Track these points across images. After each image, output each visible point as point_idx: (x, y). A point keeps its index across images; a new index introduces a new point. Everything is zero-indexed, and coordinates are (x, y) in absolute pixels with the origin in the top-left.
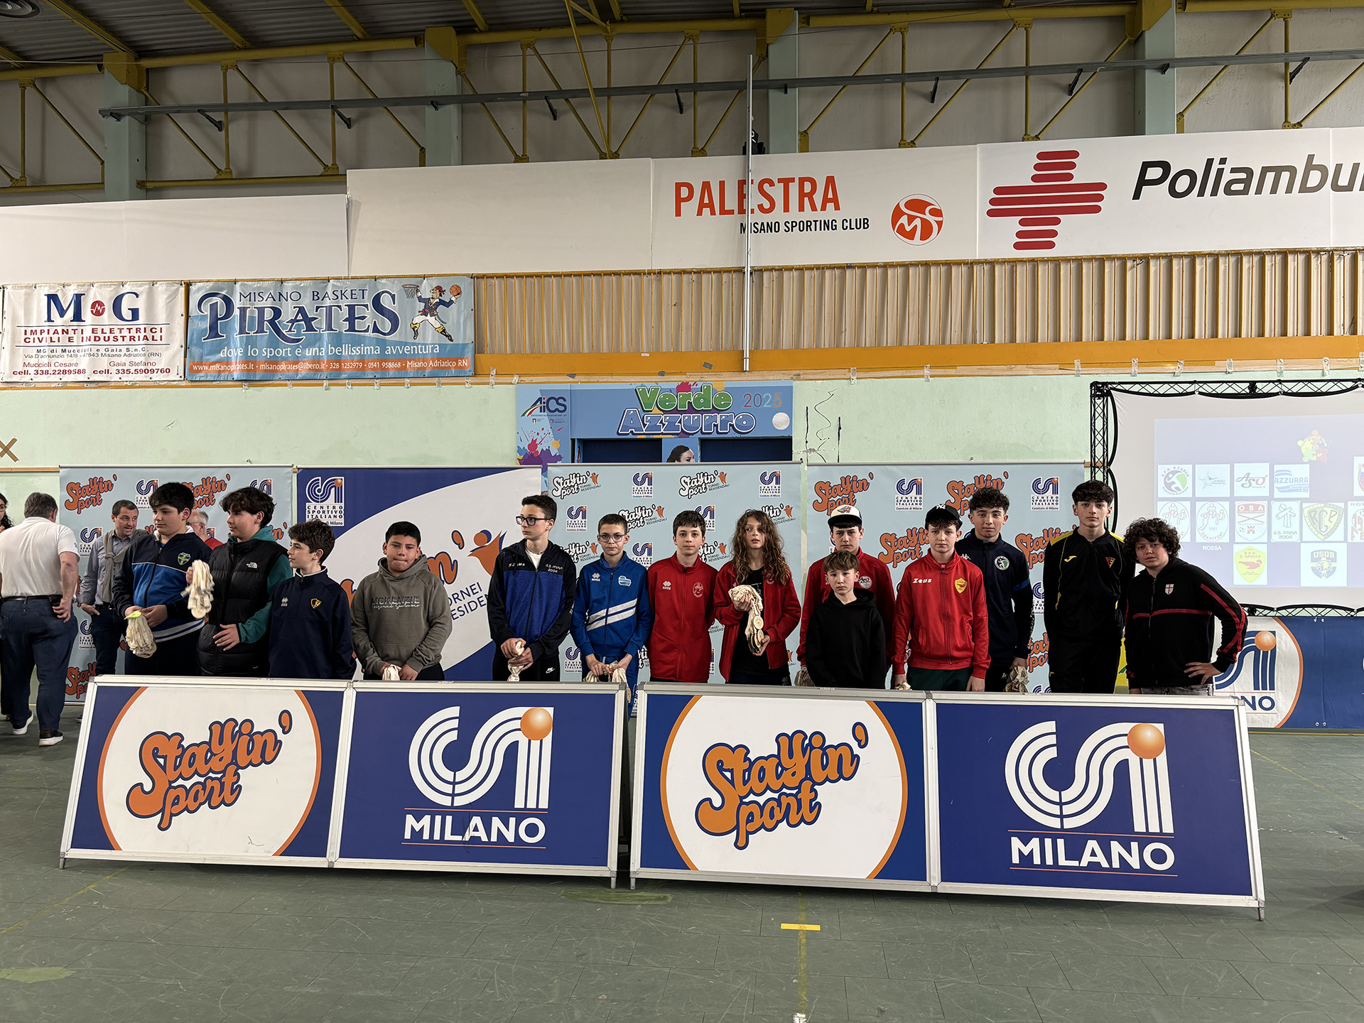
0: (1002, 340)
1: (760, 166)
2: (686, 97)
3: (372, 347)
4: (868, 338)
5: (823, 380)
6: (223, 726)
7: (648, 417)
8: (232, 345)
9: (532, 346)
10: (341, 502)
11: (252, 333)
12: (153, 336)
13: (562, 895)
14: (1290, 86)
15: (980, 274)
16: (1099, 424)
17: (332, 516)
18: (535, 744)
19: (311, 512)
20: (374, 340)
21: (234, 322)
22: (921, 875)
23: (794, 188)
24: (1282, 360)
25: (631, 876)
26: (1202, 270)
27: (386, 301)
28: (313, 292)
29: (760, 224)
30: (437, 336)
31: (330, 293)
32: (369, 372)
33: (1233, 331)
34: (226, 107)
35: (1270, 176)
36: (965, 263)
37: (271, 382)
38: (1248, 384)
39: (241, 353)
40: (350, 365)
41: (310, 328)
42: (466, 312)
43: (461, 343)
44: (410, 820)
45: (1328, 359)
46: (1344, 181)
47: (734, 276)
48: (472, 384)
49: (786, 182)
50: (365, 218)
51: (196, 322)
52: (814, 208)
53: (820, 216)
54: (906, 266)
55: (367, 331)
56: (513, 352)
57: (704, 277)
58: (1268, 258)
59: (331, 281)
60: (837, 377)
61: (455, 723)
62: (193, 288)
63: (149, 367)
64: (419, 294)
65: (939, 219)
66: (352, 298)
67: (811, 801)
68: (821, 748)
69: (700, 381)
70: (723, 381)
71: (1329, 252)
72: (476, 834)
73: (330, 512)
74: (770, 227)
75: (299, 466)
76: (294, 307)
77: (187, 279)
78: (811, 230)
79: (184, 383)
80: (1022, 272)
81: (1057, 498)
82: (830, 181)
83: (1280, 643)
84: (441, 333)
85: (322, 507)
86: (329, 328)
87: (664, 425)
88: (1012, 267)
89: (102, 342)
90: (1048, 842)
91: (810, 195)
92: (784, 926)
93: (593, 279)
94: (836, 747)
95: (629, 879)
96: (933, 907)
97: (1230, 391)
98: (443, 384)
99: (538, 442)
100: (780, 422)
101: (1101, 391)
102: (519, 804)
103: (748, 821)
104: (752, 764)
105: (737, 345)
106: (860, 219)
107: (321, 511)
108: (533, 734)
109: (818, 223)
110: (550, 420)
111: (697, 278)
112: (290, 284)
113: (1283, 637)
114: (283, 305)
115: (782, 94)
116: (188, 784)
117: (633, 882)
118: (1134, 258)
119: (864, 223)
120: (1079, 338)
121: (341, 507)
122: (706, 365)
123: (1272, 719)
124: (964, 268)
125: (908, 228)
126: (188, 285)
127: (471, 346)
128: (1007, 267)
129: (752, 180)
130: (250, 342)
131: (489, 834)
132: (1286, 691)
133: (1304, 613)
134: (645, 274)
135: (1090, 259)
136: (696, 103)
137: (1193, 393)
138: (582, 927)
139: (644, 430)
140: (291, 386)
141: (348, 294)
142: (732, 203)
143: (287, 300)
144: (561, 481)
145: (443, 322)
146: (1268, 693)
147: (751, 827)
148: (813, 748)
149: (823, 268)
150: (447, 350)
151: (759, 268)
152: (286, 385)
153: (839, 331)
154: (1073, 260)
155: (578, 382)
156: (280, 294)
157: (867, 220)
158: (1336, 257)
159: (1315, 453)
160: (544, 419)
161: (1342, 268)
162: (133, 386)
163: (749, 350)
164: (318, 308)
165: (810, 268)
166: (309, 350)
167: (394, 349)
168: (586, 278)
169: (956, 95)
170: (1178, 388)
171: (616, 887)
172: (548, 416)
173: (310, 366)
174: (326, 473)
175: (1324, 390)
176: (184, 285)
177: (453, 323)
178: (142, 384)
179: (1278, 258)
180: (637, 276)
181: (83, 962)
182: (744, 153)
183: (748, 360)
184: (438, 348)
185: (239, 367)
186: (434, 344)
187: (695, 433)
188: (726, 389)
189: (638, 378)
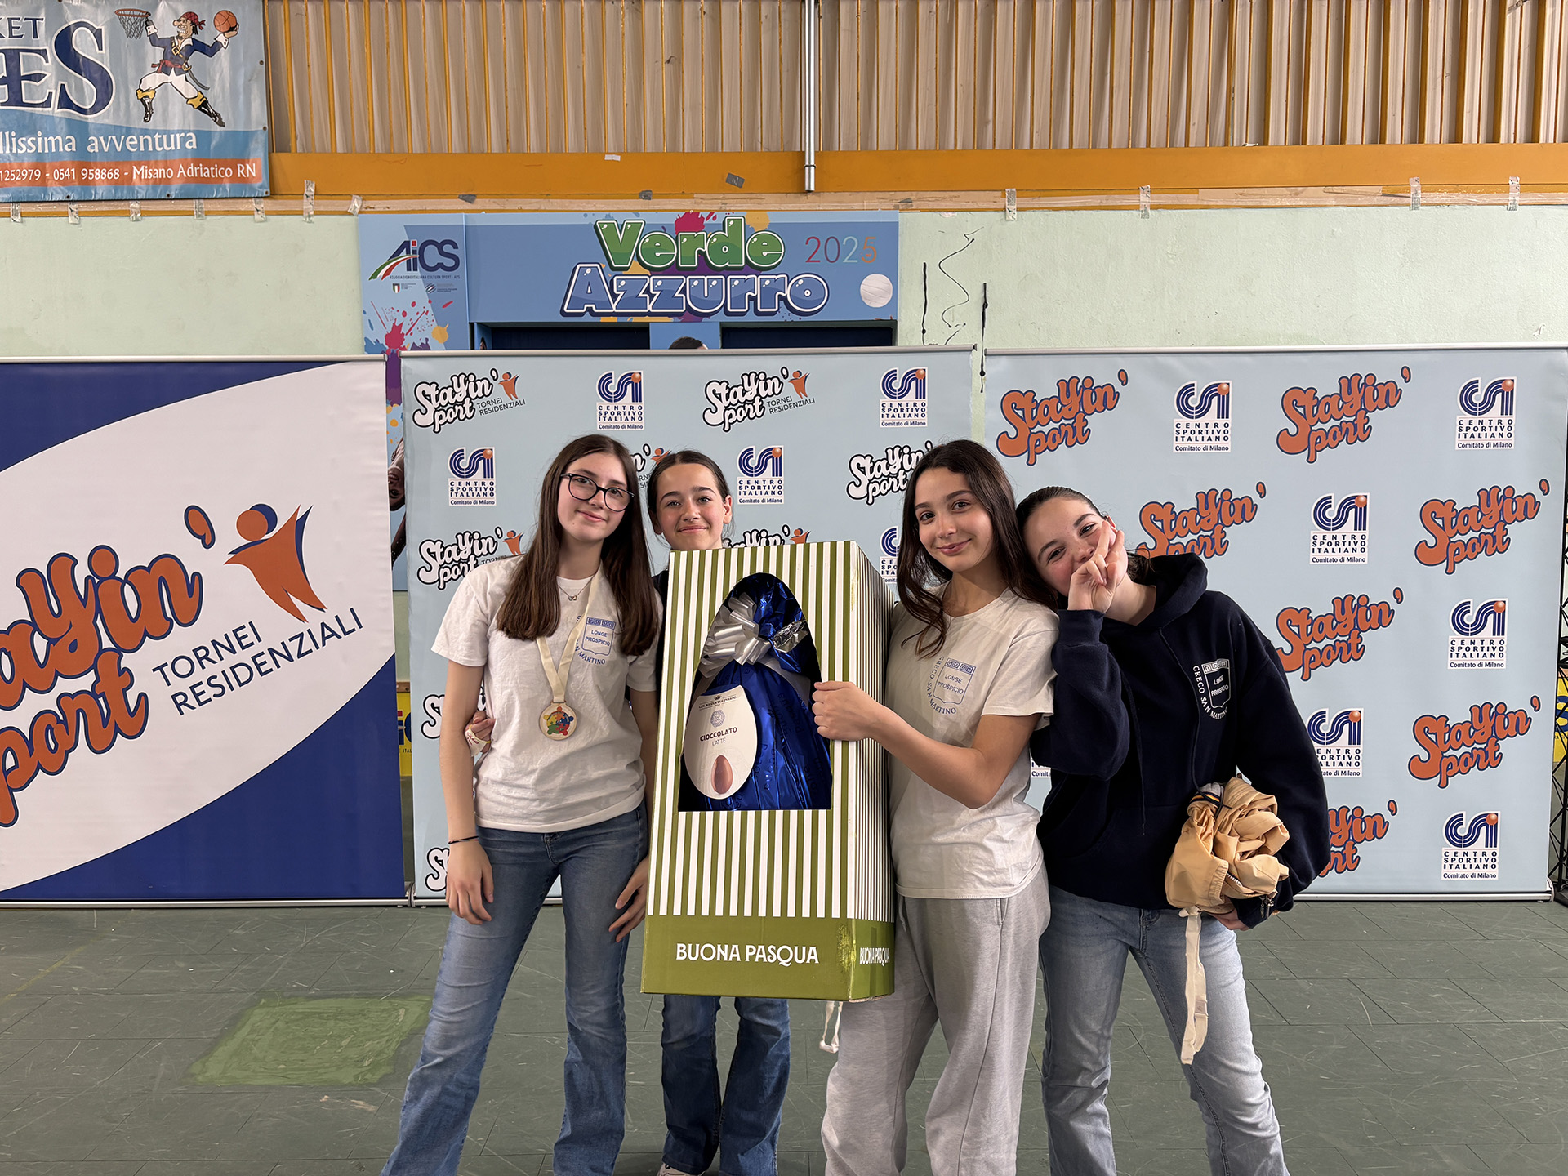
0: (1278, 140)
3: (58, 138)
4: (1036, 132)
5: (954, 211)
7: (620, 281)
9: (387, 136)
15: (1245, 12)
20: (63, 122)
27: (82, 43)
32: (58, 188)
40: (16, 174)
42: (248, 67)
43: (241, 128)
47: (782, 9)
48: (268, 213)
56: (349, 152)
57: (725, 6)
60: (980, 206)
64: (152, 30)
66: (11, 36)
69: (720, 210)
70: (764, 211)
81: (1510, 421)
84: (199, 108)
87: (652, 296)
98: (208, 213)
99: (404, 330)
100: (874, 291)
105: (793, 140)
110: (428, 286)
111: (712, 8)
120: (1418, 136)
122: (731, 179)
127: (262, 137)
139: (614, 306)
144: (432, 391)
145: (201, 86)
150: (213, 143)
153: (981, 122)
155: (480, 211)
160: (416, 286)
163: (815, 152)
167: (106, 140)
168: (491, 3)
172: (423, 277)
177: (223, 87)
180: (592, 3)
183: (813, 168)
184: (194, 140)
186: (186, 132)
188: (772, 227)
189: (600, 204)
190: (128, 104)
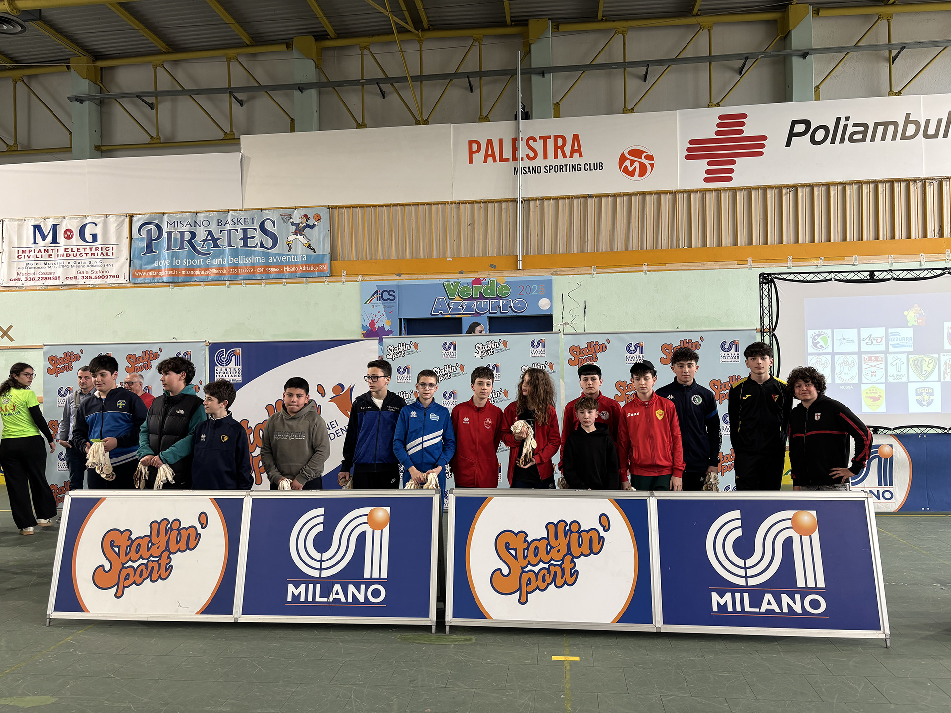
0: (697, 245)
1: (527, 128)
2: (474, 81)
3: (259, 258)
4: (604, 245)
5: (573, 275)
6: (159, 524)
7: (452, 303)
8: (162, 258)
9: (371, 254)
10: (240, 366)
11: (176, 249)
12: (107, 253)
13: (398, 639)
14: (892, 66)
15: (681, 199)
16: (766, 302)
17: (233, 375)
18: (378, 533)
19: (219, 373)
20: (261, 253)
21: (163, 242)
22: (649, 620)
23: (551, 143)
24: (892, 256)
25: (446, 624)
26: (834, 194)
27: (269, 226)
28: (218, 220)
29: (527, 168)
30: (304, 250)
31: (230, 221)
32: (259, 275)
33: (858, 236)
34: (156, 94)
35: (880, 129)
36: (670, 192)
37: (189, 283)
38: (869, 273)
39: (168, 263)
40: (245, 270)
41: (216, 245)
42: (324, 232)
43: (321, 253)
44: (291, 587)
45: (924, 254)
46: (931, 131)
47: (510, 205)
48: (330, 282)
49: (545, 138)
50: (253, 169)
51: (137, 242)
52: (564, 156)
53: (569, 161)
54: (629, 195)
55: (256, 246)
56: (357, 259)
57: (490, 205)
58: (880, 186)
59: (230, 212)
60: (583, 273)
61: (321, 519)
62: (134, 219)
63: (105, 274)
64: (292, 220)
65: (652, 162)
66: (245, 224)
67: (571, 569)
68: (577, 532)
69: (488, 277)
70: (504, 277)
71: (922, 180)
72: (337, 597)
73: (232, 373)
74: (535, 170)
75: (210, 341)
76: (205, 231)
77: (130, 212)
78: (563, 171)
79: (129, 285)
80: (710, 198)
81: (738, 354)
82: (576, 137)
83: (896, 453)
84: (307, 247)
85: (226, 370)
86: (230, 245)
87: (463, 308)
88: (703, 194)
89: (72, 257)
90: (737, 595)
91: (562, 147)
92: (554, 658)
93: (413, 208)
94: (588, 532)
95: (445, 627)
96: (658, 642)
97: (856, 278)
98: (309, 282)
99: (376, 322)
100: (544, 304)
101: (767, 279)
102: (367, 575)
103: (527, 585)
104: (529, 544)
105: (513, 251)
106: (597, 163)
107: (226, 372)
108: (376, 525)
109: (568, 167)
110: (385, 306)
111: (485, 206)
112: (202, 215)
113: (898, 448)
114: (197, 230)
115: (541, 77)
116: (135, 565)
117: (448, 629)
118: (787, 187)
119: (600, 166)
120: (750, 243)
121: (239, 369)
122: (492, 266)
123: (892, 506)
124: (670, 196)
125: (630, 169)
126: (131, 217)
127: (329, 256)
128: (700, 194)
129: (521, 138)
130: (174, 256)
131: (346, 597)
132: (901, 486)
133: (911, 431)
134: (448, 204)
135: (757, 188)
136: (482, 86)
137: (830, 280)
138: (413, 661)
139: (450, 311)
140: (203, 286)
141: (242, 221)
142: (507, 154)
143: (200, 226)
144: (392, 348)
145: (308, 239)
146: (888, 488)
147: (529, 588)
148: (572, 532)
149: (572, 198)
150: (312, 259)
151: (527, 199)
152: (200, 285)
153: (583, 241)
154: (745, 189)
155: (403, 279)
156: (195, 222)
157: (602, 163)
158: (927, 184)
159: (916, 320)
160: (380, 305)
161: (931, 191)
162: (94, 287)
163: (522, 255)
164: (221, 231)
165: (563, 198)
166: (216, 260)
167: (275, 258)
168: (408, 207)
169: (662, 76)
170: (820, 277)
171: (436, 633)
172: (383, 303)
173: (217, 271)
174: (228, 345)
175: (922, 276)
176: (128, 217)
177: (316, 240)
178: (100, 286)
179: (887, 185)
180: (443, 206)
181: (63, 692)
182: (516, 119)
183: (521, 261)
184: (305, 258)
185: (167, 273)
186: (303, 255)
187: (485, 313)
188: (506, 282)
189: (445, 276)
190: (283, 245)
